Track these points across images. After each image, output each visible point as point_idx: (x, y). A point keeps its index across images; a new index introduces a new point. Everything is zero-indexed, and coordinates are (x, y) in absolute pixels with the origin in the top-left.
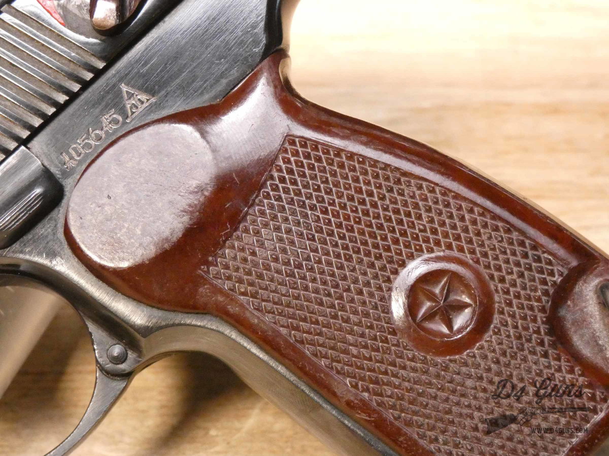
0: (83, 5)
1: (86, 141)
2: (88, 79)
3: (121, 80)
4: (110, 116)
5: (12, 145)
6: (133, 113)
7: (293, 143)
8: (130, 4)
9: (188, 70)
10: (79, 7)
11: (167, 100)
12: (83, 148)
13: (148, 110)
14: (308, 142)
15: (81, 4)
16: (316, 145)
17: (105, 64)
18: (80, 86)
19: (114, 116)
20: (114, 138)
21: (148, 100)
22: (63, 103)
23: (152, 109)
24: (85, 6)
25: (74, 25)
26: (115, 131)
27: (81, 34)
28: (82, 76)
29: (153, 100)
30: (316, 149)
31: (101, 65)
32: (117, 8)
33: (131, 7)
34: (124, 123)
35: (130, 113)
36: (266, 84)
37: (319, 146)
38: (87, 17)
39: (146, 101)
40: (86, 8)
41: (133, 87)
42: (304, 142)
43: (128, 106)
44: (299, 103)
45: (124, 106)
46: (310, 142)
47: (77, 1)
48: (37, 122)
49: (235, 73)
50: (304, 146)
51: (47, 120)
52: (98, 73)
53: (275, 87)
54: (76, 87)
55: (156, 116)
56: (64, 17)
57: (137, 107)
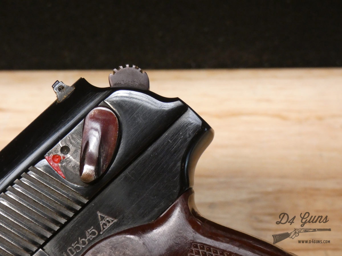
0: (76, 166)
1: (77, 245)
2: (78, 210)
3: (97, 209)
4: (91, 230)
5: (34, 249)
6: (104, 228)
7: (196, 247)
8: (103, 166)
9: (135, 203)
10: (74, 167)
11: (124, 221)
12: (75, 249)
13: (113, 226)
14: (205, 246)
15: (74, 165)
16: (209, 247)
17: (88, 201)
18: (74, 214)
19: (93, 230)
20: (93, 243)
21: (112, 221)
22: (64, 224)
23: (115, 226)
24: (77, 167)
25: (71, 178)
26: (94, 239)
27: (75, 183)
28: (75, 208)
29: (116, 221)
30: (210, 250)
31: (85, 201)
32: (95, 169)
33: (103, 168)
34: (99, 234)
35: (102, 229)
36: (181, 212)
37: (212, 248)
38: (78, 173)
39: (111, 221)
40: (77, 168)
41: (104, 213)
42: (203, 246)
43: (101, 225)
44: (200, 222)
45: (99, 224)
46: (206, 246)
47: (72, 164)
48: (49, 235)
49: (162, 204)
50: (203, 248)
51: (55, 233)
52: (84, 206)
53: (186, 213)
54: (71, 214)
55: (117, 231)
56: (65, 173)
57: (106, 225)
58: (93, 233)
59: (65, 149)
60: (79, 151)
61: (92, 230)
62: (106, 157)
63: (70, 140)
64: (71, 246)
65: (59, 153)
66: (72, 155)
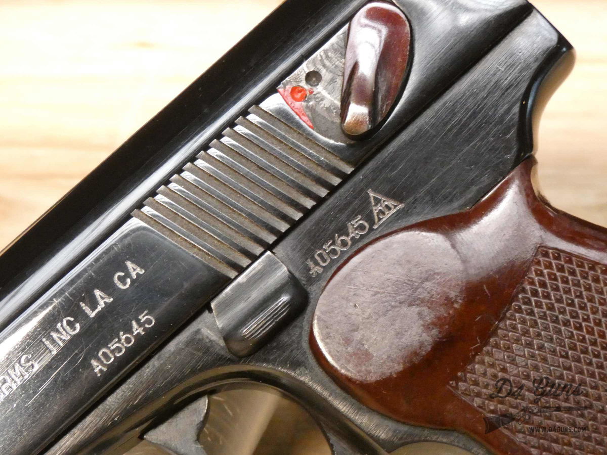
0: (332, 108)
1: (332, 247)
2: (336, 185)
3: (368, 186)
4: (356, 222)
5: (258, 250)
6: (380, 219)
7: (546, 255)
8: (382, 108)
9: (437, 177)
10: (328, 109)
11: (415, 207)
12: (328, 254)
13: (396, 216)
14: (561, 254)
15: (330, 106)
16: (570, 257)
17: (354, 169)
18: (328, 191)
19: (361, 222)
20: (361, 245)
21: (395, 206)
22: (310, 208)
23: (399, 216)
24: (334, 109)
25: (323, 128)
26: (362, 237)
27: (330, 137)
28: (330, 181)
29: (401, 206)
30: (570, 261)
31: (349, 170)
32: (370, 112)
33: (382, 111)
34: (371, 229)
35: (376, 220)
36: (519, 193)
37: (574, 259)
38: (338, 120)
39: (393, 207)
40: (335, 111)
41: (380, 193)
42: (558, 253)
43: (375, 213)
44: (552, 212)
45: (371, 212)
46: (564, 254)
47: (326, 103)
48: (283, 227)
49: (486, 180)
50: (557, 258)
51: (294, 225)
52: (346, 178)
53: (528, 196)
54: (323, 192)
55: (404, 224)
56: (313, 120)
57: (384, 213)
58: (361, 227)
59: (313, 77)
60: (339, 81)
61: (358, 221)
62: (388, 91)
63: (322, 60)
64: (321, 248)
65: (303, 84)
66: (325, 88)
